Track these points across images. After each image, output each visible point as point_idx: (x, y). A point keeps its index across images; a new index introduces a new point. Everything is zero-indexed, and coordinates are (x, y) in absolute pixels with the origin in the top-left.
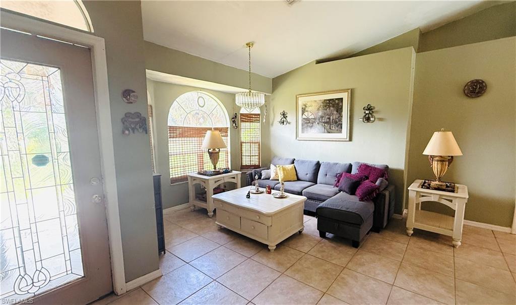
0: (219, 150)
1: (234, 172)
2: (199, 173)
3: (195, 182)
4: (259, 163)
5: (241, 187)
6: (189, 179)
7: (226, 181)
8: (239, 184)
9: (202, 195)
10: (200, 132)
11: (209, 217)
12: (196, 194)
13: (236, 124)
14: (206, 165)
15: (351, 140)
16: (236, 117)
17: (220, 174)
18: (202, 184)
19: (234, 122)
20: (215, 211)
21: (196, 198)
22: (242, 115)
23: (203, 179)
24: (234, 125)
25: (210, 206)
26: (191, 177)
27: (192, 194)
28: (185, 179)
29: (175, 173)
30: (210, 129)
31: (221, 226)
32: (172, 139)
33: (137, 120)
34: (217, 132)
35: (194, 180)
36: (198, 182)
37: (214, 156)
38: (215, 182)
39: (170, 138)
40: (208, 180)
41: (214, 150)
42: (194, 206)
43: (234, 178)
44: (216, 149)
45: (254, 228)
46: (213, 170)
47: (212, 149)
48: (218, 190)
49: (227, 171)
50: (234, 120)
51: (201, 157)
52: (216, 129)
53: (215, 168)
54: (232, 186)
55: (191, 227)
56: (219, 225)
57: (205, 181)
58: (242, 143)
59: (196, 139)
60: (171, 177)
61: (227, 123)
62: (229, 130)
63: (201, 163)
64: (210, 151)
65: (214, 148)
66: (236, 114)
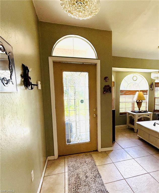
0: (142, 101)
1: (149, 113)
2: (132, 112)
3: (129, 115)
5: (152, 120)
6: (127, 113)
7: (144, 117)
8: (151, 118)
9: (132, 121)
10: (133, 93)
11: (135, 132)
12: (130, 121)
13: (152, 88)
14: (135, 108)
16: (152, 84)
17: (142, 113)
18: (133, 116)
19: (151, 87)
20: (137, 130)
21: (130, 123)
22: (156, 83)
23: (133, 114)
24: (151, 89)
25: (136, 127)
26: (128, 113)
27: (128, 120)
28: (125, 113)
29: (122, 111)
30: (138, 91)
31: (140, 137)
32: (121, 96)
33: (108, 88)
34: (141, 93)
35: (129, 114)
36: (131, 116)
37: (139, 104)
38: (139, 116)
40: (135, 115)
41: (139, 101)
42: (129, 126)
43: (149, 115)
44: (140, 101)
45: (156, 141)
46: (138, 111)
47: (138, 101)
48: (139, 120)
49: (145, 112)
50: (151, 86)
51: (133, 104)
52: (141, 91)
53: (139, 110)
54: (147, 119)
55: (126, 135)
56: (139, 137)
57: (134, 115)
58: (155, 98)
59: (131, 96)
60: (120, 112)
61: (147, 88)
62: (148, 91)
63: (133, 107)
64: (137, 101)
65: (139, 100)
66: (152, 83)
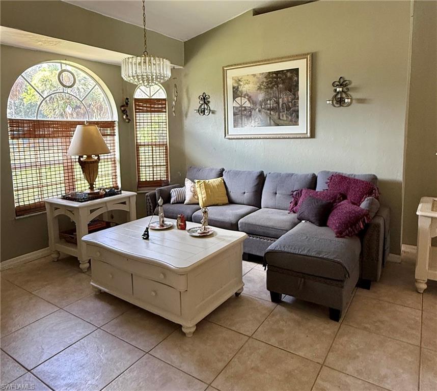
0: (99, 159)
1: (125, 194)
2: (64, 198)
3: (57, 213)
4: (167, 177)
5: (137, 219)
6: (47, 206)
7: (109, 210)
8: (133, 213)
9: (69, 233)
10: (64, 128)
11: (81, 271)
12: (60, 232)
13: (127, 116)
14: (79, 182)
15: (313, 135)
16: (127, 104)
17: (101, 197)
18: (69, 215)
19: (124, 112)
20: (89, 262)
21: (60, 239)
22: (137, 100)
24: (124, 117)
25: (83, 255)
26: (51, 204)
27: (53, 231)
28: (39, 207)
29: (24, 198)
30: (82, 123)
31: (100, 290)
32: (15, 141)
34: (93, 128)
35: (56, 209)
36: (63, 213)
37: (90, 168)
38: (92, 211)
39: (13, 138)
40: (79, 208)
41: (89, 157)
42: (59, 253)
43: (124, 203)
44: (93, 156)
45: (156, 294)
46: (89, 191)
47: (85, 156)
48: (97, 225)
49: (112, 192)
50: (124, 108)
51: (69, 170)
52: (91, 123)
53: (92, 188)
55: (47, 292)
56: (96, 288)
57: (71, 210)
58: (138, 146)
59: (59, 140)
60: (16, 205)
61: (112, 114)
62: (116, 124)
63: (70, 180)
64: (82, 159)
65: (89, 154)
66: (127, 99)
